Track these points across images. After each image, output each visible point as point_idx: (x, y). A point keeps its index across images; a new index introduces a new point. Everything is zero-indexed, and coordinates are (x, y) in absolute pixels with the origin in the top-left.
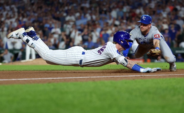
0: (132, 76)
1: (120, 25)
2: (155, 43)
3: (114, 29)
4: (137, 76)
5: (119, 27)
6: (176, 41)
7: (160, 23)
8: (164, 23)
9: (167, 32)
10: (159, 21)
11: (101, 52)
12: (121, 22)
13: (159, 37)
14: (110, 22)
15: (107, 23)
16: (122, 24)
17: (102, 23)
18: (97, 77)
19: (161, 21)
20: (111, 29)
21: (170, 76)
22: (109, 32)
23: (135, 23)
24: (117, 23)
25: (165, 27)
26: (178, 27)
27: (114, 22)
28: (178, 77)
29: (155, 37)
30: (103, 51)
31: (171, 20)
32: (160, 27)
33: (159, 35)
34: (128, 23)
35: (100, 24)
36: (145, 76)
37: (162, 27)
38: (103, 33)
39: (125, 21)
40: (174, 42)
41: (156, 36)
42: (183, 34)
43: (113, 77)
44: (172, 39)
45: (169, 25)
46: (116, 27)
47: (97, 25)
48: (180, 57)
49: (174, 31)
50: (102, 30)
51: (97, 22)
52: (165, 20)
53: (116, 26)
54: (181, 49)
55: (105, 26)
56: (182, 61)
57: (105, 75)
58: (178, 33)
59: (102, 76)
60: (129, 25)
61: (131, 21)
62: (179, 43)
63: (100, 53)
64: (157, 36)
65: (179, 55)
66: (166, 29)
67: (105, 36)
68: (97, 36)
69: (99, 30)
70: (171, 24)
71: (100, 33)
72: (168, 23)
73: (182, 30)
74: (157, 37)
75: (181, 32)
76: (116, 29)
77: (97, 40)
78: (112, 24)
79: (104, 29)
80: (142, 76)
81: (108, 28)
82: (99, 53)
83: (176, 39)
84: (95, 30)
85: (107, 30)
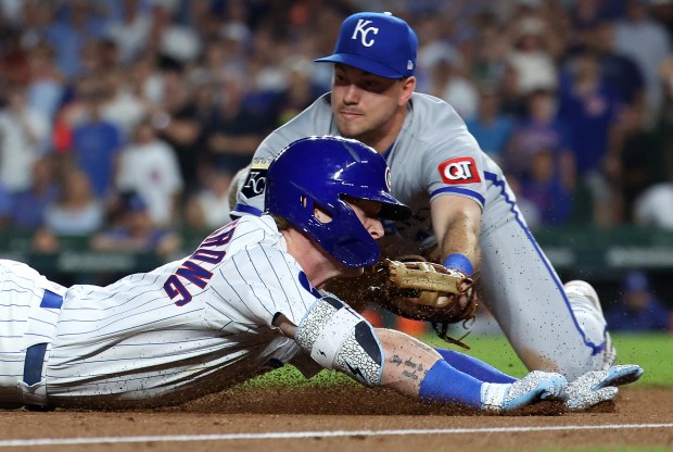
0: (286, 435)
1: (202, 60)
2: (450, 226)
3: (155, 86)
4: (327, 434)
5: (196, 75)
6: (609, 178)
7: (498, 47)
8: (521, 45)
9: (546, 109)
10: (489, 33)
11: (192, 288)
12: (210, 39)
13: (475, 178)
14: (130, 36)
15: (109, 46)
16: (216, 54)
17: (69, 42)
18: (31, 443)
19: (502, 29)
20: (138, 92)
21: (564, 435)
22: (123, 111)
23: (308, 44)
24: (180, 43)
25: (534, 71)
26: (625, 79)
27: (155, 36)
28: (627, 441)
29: (446, 180)
30: (203, 285)
31: (578, 24)
32: (496, 71)
33: (472, 167)
34: (263, 42)
35: (51, 53)
36: (382, 439)
37: (511, 72)
38: (77, 115)
39: (236, 31)
40: (597, 185)
41: (453, 170)
42: (663, 124)
43: (150, 444)
44: (585, 164)
45: (560, 62)
46: (172, 78)
47: (36, 63)
48: (639, 296)
49: (596, 106)
50: (68, 97)
51: (30, 40)
52: (532, 26)
53: (169, 64)
54: (651, 234)
55: (91, 64)
56: (657, 327)
57: (87, 430)
58: (629, 120)
59: (67, 436)
60: (268, 63)
61: (283, 34)
62: (631, 191)
63: (180, 297)
64: (460, 174)
65: (637, 283)
66: (539, 92)
67: (92, 142)
68: (30, 139)
69: (45, 93)
70: (575, 50)
71: (56, 119)
72: (556, 44)
73: (653, 98)
74: (461, 181)
75: (646, 113)
76: (168, 92)
77: (35, 170)
78: (140, 55)
79: (86, 86)
80: (362, 438)
81: (113, 79)
82: (172, 294)
83: (613, 164)
84: (16, 99)
85: (105, 95)
